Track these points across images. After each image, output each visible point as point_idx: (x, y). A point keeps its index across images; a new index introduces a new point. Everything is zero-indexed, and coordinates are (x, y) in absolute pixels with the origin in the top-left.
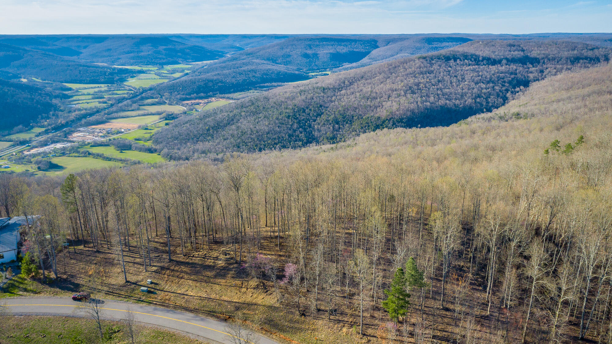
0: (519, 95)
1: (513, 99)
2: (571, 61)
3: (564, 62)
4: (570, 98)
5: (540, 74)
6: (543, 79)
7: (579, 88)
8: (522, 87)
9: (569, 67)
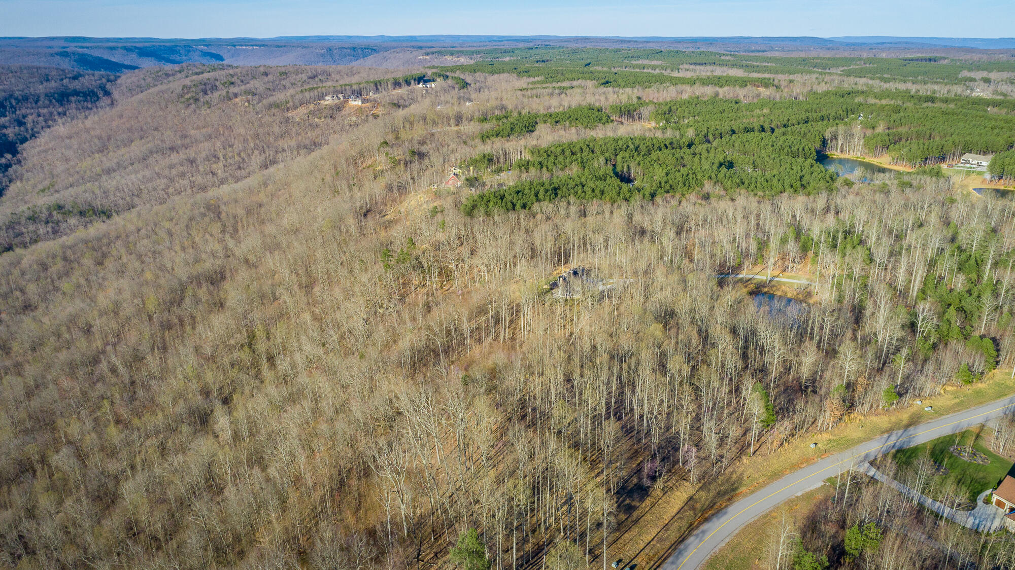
0: (15, 172)
1: (10, 181)
2: (57, 101)
3: (47, 102)
4: (119, 165)
5: (22, 128)
6: (33, 136)
7: (118, 147)
8: (9, 156)
9: (60, 110)
